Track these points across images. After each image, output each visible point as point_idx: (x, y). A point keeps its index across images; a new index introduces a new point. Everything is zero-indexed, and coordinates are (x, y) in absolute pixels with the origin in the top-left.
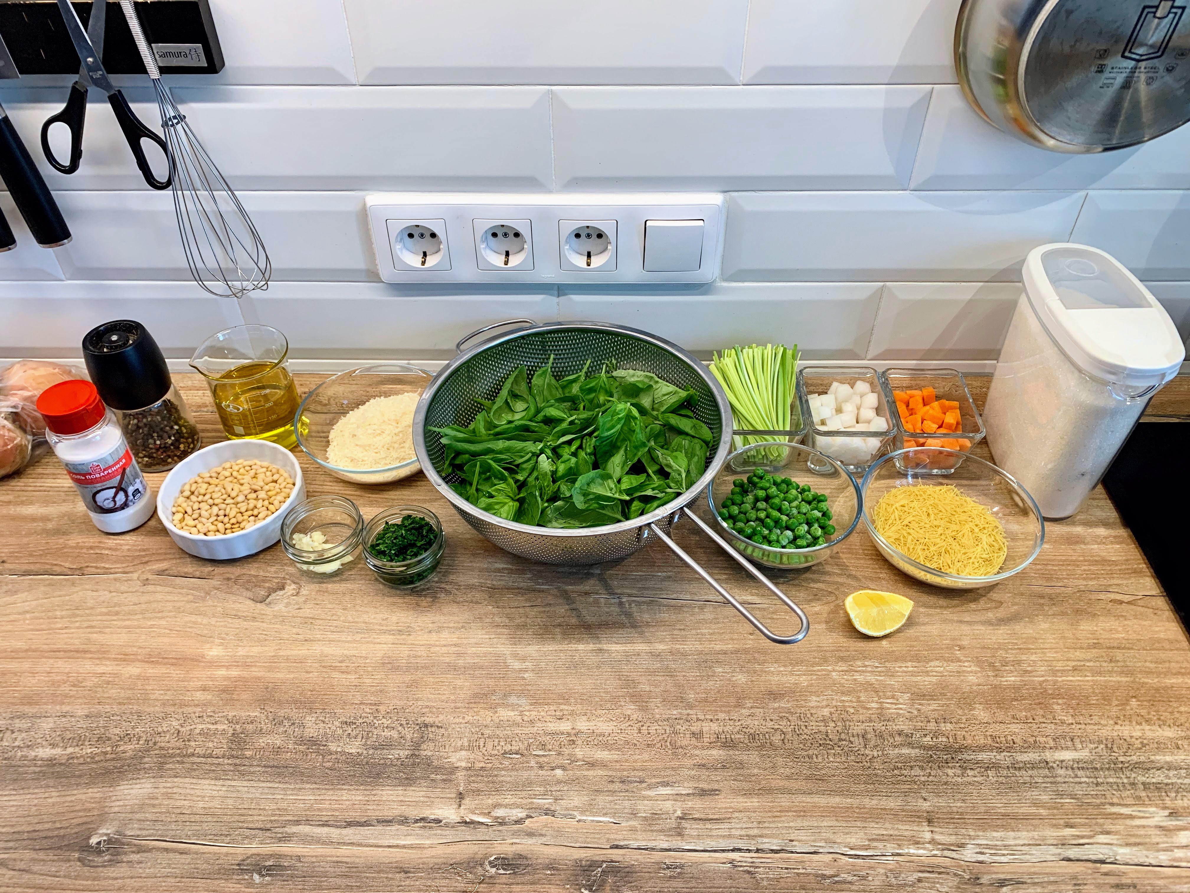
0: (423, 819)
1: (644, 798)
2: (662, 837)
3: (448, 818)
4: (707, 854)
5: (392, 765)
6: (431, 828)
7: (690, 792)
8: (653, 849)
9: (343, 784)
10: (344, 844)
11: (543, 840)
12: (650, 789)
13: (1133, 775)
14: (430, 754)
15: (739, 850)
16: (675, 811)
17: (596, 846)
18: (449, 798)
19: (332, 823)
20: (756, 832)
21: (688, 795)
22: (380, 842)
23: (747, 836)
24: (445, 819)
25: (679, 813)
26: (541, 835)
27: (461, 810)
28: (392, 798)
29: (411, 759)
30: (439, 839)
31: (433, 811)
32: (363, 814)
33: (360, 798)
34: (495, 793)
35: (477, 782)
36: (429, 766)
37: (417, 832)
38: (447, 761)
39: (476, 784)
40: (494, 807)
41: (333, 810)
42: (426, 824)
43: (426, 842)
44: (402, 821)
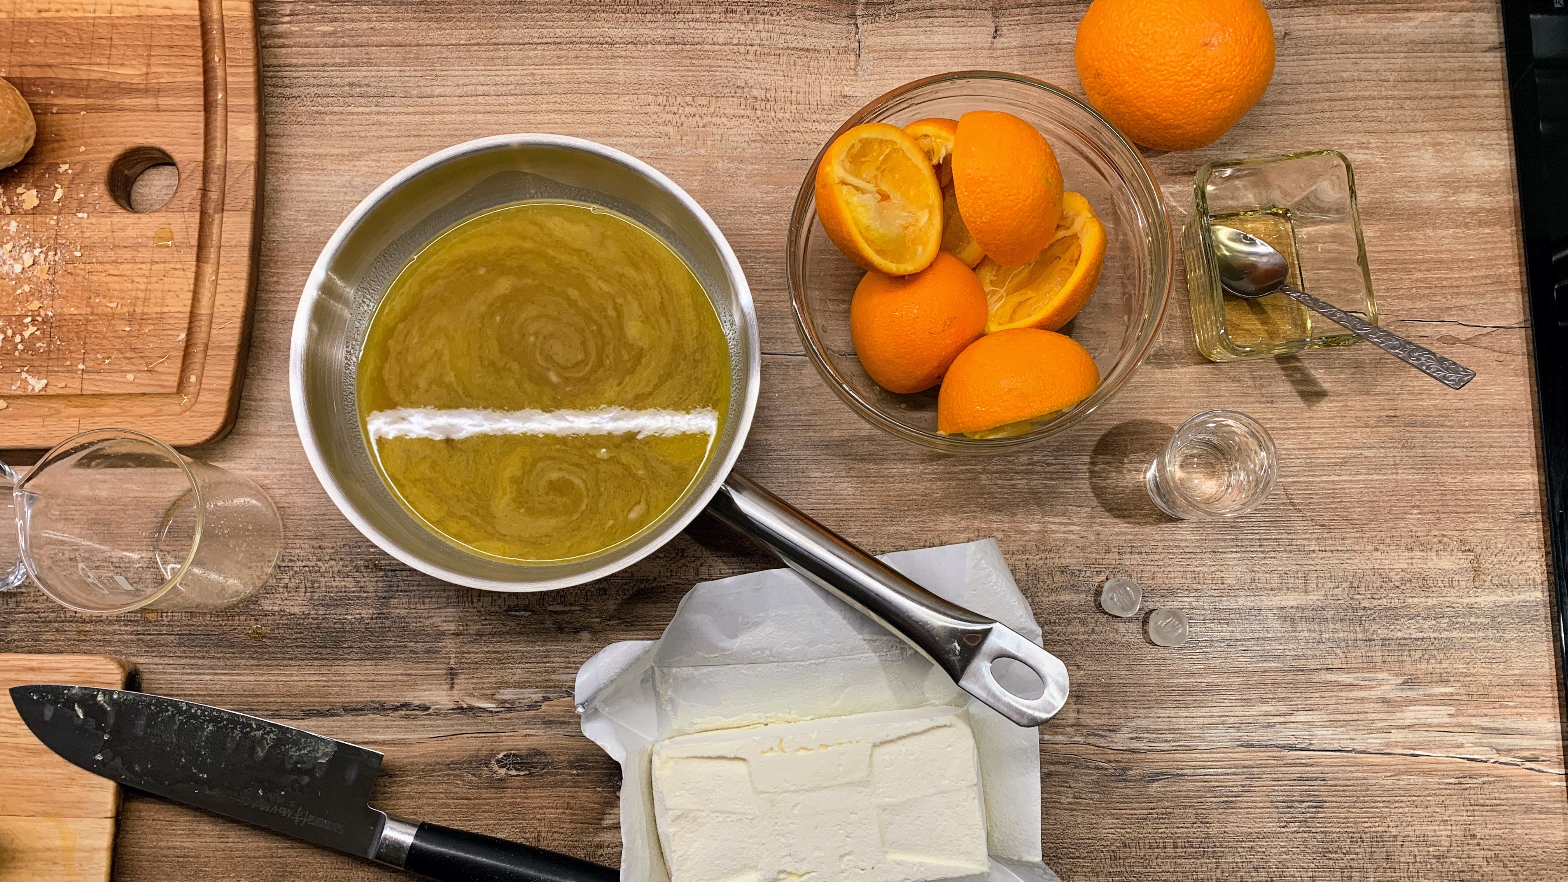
0: (405, 706)
3: (437, 703)
5: (352, 631)
6: (416, 717)
9: (291, 659)
11: (567, 731)
13: (1375, 627)
14: (403, 612)
18: (436, 675)
24: (433, 703)
26: (564, 723)
27: (455, 692)
28: (359, 677)
29: (379, 621)
30: (428, 731)
31: (417, 694)
32: (323, 700)
33: (317, 678)
34: (499, 666)
35: (473, 652)
36: (405, 631)
37: (399, 723)
38: (428, 622)
39: (472, 655)
40: (499, 688)
41: (283, 696)
42: (409, 712)
43: (412, 737)
44: (377, 709)
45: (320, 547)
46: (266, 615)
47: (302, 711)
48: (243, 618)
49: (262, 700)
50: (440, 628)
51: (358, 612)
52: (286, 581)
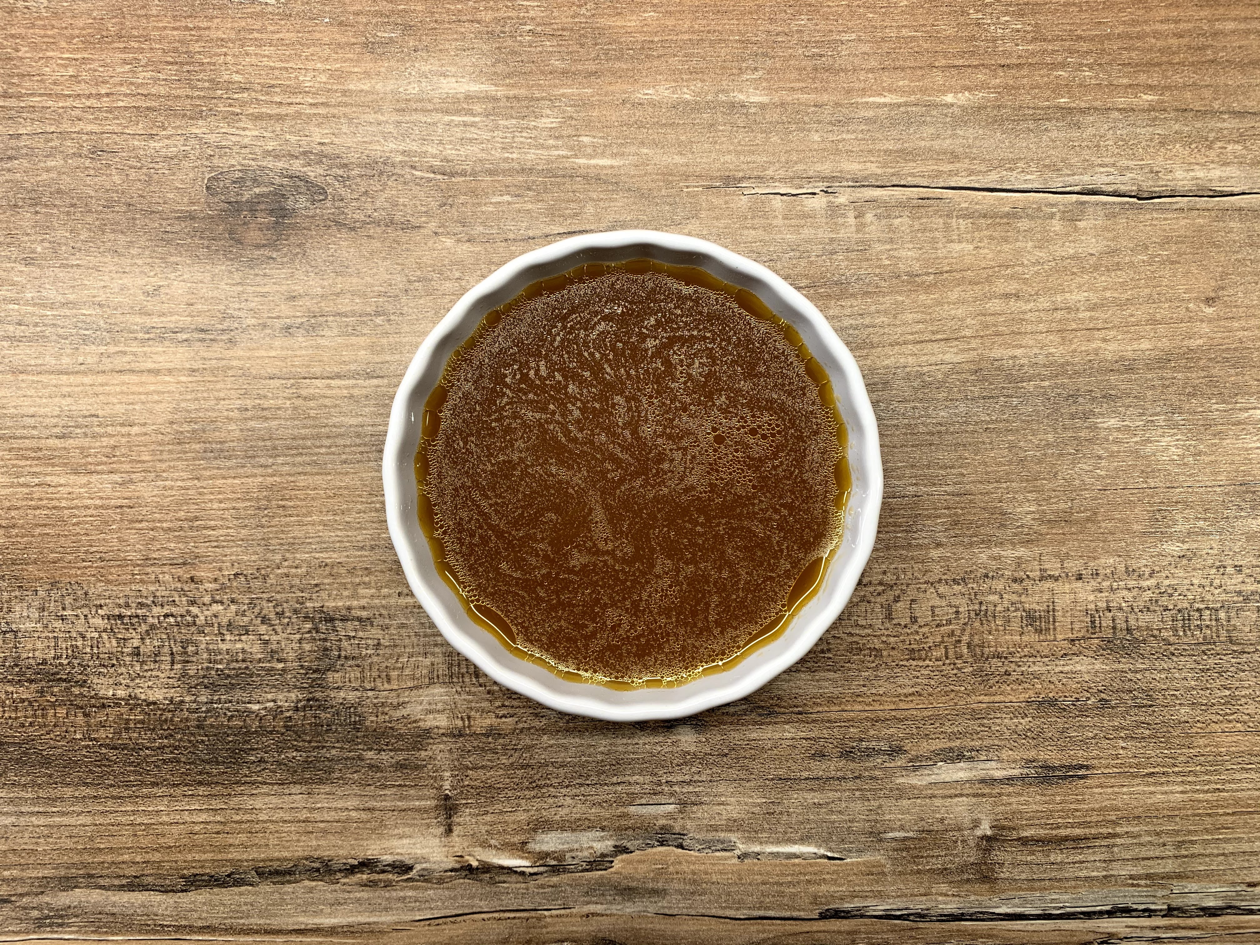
0: (366, 865)
1: (901, 793)
2: (944, 888)
3: (425, 860)
4: (1049, 924)
5: (262, 731)
6: (388, 885)
7: (1016, 772)
8: (921, 916)
9: (154, 784)
10: (191, 929)
11: (663, 904)
12: (916, 769)
14: (352, 696)
15: (1126, 911)
16: (976, 824)
17: (787, 914)
18: (418, 810)
19: (150, 879)
20: (1170, 866)
21: (1009, 780)
22: (276, 923)
23: (1148, 876)
24: (418, 861)
25: (985, 829)
26: (655, 892)
27: (455, 838)
28: (281, 814)
29: (309, 713)
30: (413, 909)
31: (386, 844)
32: (219, 857)
33: (204, 817)
34: (533, 793)
35: (483, 767)
36: (358, 730)
37: (358, 895)
38: (398, 714)
39: (481, 772)
40: (535, 830)
41: (145, 850)
42: (376, 877)
43: (383, 919)
44: (318, 870)
45: (192, 579)
46: (104, 706)
47: (183, 877)
48: (62, 712)
49: (109, 858)
50: (421, 724)
51: (270, 696)
52: (136, 643)
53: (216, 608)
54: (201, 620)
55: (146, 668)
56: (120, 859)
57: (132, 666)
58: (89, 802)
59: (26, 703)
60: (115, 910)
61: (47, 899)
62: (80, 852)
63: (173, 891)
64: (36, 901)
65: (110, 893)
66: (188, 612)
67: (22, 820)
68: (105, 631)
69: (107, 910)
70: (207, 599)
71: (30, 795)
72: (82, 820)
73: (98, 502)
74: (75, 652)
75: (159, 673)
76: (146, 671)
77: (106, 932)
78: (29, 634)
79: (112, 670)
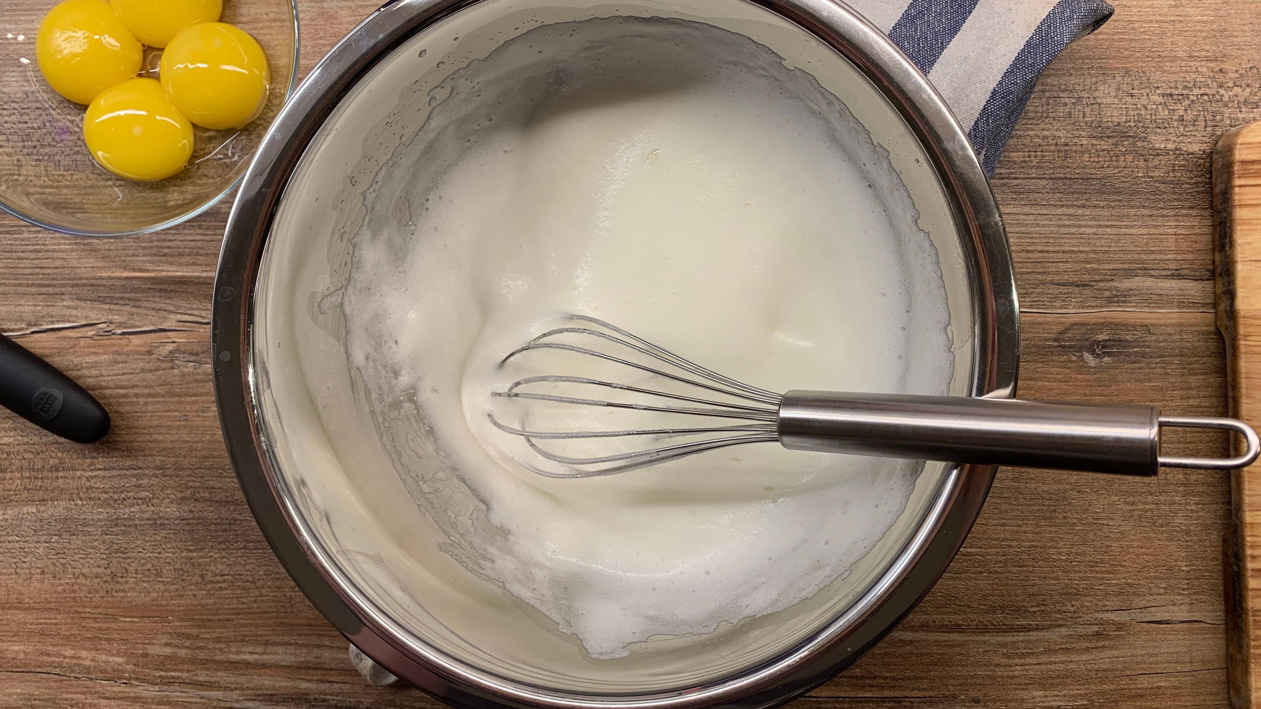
53: (1237, 90)
54: (1226, 98)
55: (1188, 129)
56: (1166, 257)
57: (1178, 128)
58: (1146, 219)
59: (1105, 152)
60: (1162, 292)
61: (1116, 284)
62: (1139, 253)
63: (1201, 280)
64: (1109, 285)
65: (1159, 280)
66: (1218, 92)
67: (1101, 230)
68: (1160, 104)
69: (1155, 292)
70: (1231, 85)
71: (1106, 214)
72: (1142, 231)
73: (1159, 18)
74: (1140, 119)
75: (1196, 133)
76: (1188, 131)
77: (1155, 307)
78: (1108, 106)
79: (1164, 131)
